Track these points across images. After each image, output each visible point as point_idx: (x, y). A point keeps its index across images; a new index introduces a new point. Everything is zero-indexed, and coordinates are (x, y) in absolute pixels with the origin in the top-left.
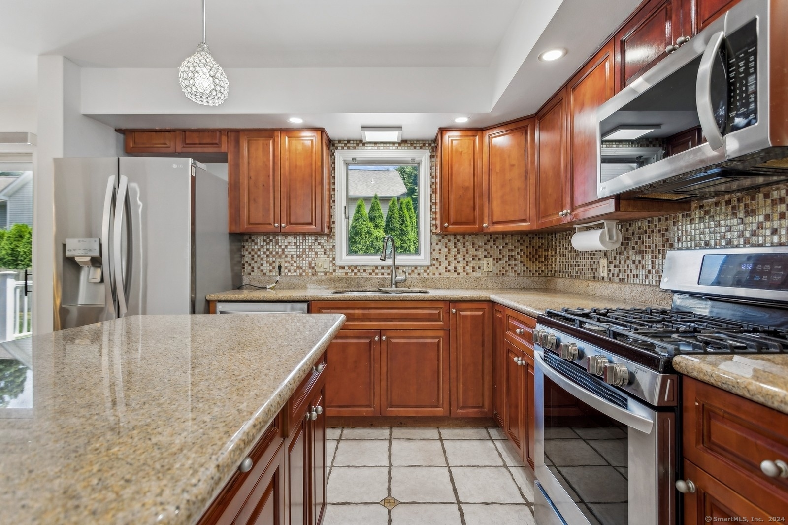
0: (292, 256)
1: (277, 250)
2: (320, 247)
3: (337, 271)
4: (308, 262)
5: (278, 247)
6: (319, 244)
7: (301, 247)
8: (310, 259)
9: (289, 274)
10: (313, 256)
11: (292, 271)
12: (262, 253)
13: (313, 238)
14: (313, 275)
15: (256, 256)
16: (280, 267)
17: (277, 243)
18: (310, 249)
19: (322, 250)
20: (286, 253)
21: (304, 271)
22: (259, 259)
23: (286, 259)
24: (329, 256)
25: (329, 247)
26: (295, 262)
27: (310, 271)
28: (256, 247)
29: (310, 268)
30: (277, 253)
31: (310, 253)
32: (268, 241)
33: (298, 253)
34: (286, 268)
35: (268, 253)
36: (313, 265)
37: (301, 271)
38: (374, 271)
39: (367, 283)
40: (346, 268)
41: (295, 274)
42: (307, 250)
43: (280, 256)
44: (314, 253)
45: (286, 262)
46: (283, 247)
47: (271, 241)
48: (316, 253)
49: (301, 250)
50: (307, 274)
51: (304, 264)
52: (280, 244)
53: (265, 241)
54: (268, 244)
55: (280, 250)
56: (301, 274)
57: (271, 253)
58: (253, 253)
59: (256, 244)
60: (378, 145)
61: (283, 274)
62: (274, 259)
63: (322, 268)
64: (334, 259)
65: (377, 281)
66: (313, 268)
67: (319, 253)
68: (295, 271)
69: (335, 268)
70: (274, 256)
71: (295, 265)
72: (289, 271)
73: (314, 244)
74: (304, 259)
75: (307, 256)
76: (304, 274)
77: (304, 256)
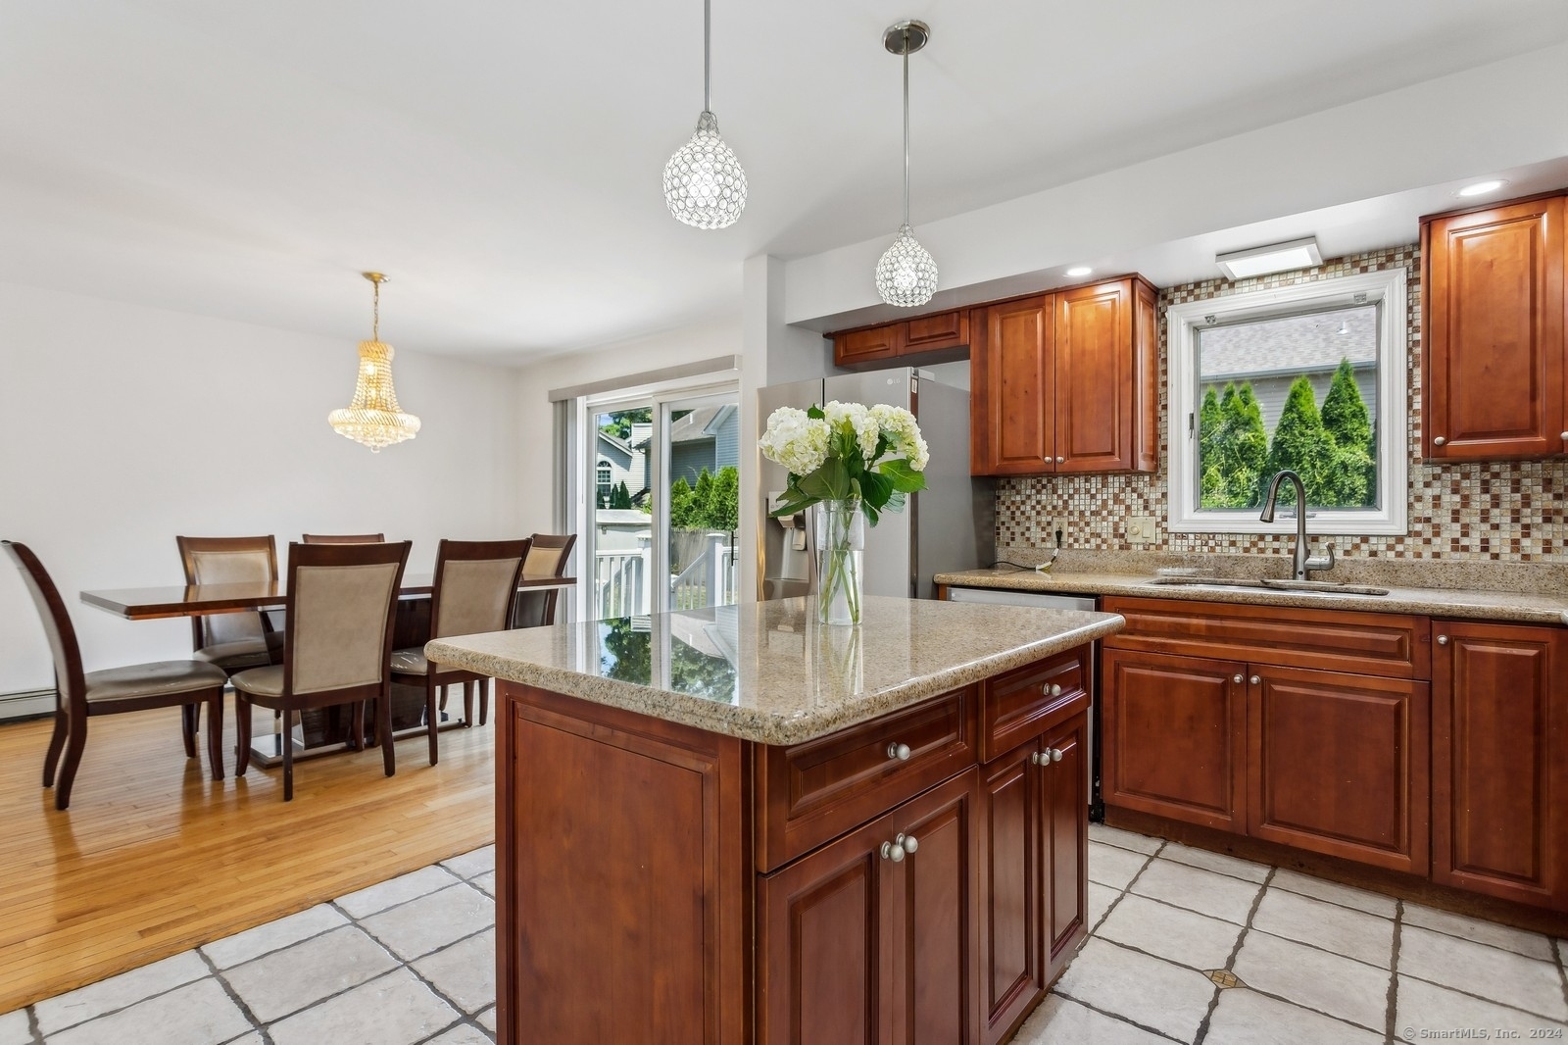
0: (1082, 513)
1: (1055, 503)
2: (1135, 496)
3: (1171, 542)
4: (1111, 524)
5: (1055, 496)
6: (1134, 490)
7: (1099, 496)
8: (1117, 519)
9: (1076, 546)
10: (1123, 513)
11: (1082, 541)
12: (1029, 508)
13: (1123, 479)
14: (1121, 547)
15: (1018, 513)
16: (1059, 534)
17: (1054, 491)
18: (1117, 500)
19: (1141, 501)
20: (1071, 508)
21: (1104, 541)
22: (1023, 519)
23: (1071, 519)
24: (1153, 513)
25: (1153, 495)
26: (1087, 524)
27: (1116, 541)
28: (1018, 498)
29: (1115, 536)
30: (1054, 508)
31: (1116, 507)
32: (1039, 486)
33: (1093, 508)
34: (1070, 535)
35: (1038, 507)
36: (1122, 531)
37: (1099, 541)
38: (1254, 544)
39: (1238, 568)
40: (1192, 536)
41: (1087, 546)
42: (1111, 502)
43: (1060, 514)
44: (1123, 507)
45: (1070, 524)
46: (1066, 497)
47: (1044, 487)
48: (1128, 508)
49: (1099, 503)
50: (1110, 547)
51: (1105, 528)
52: (1060, 492)
53: (1033, 487)
54: (1039, 492)
55: (1060, 502)
56: (1098, 547)
57: (1044, 508)
58: (1013, 508)
59: (1018, 493)
60: (1266, 280)
61: (1065, 546)
62: (1049, 518)
63: (1140, 535)
64: (1165, 519)
65: (1261, 565)
66: (1122, 536)
67: (1134, 507)
68: (1087, 541)
69: (1166, 536)
70: (1049, 513)
71: (1087, 529)
72: (1076, 540)
73: (1123, 491)
74: (1104, 519)
75: (1110, 513)
76: (1104, 547)
77: (1105, 513)
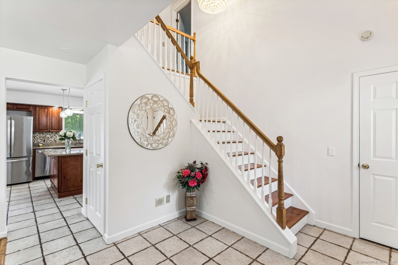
0: (48, 137)
1: (43, 136)
2: (57, 135)
5: (43, 135)
6: (57, 134)
7: (51, 135)
8: (54, 138)
9: (47, 142)
10: (55, 137)
11: (48, 141)
12: (38, 137)
14: (55, 142)
15: (36, 137)
16: (44, 141)
17: (43, 134)
18: (54, 135)
20: (46, 137)
21: (52, 141)
22: (37, 138)
23: (46, 138)
26: (49, 139)
28: (36, 135)
30: (43, 137)
31: (54, 136)
32: (40, 133)
33: (50, 137)
34: (46, 141)
35: (40, 137)
36: (55, 140)
37: (51, 141)
41: (49, 142)
43: (44, 138)
45: (46, 139)
46: (45, 135)
47: (41, 133)
48: (56, 137)
50: (53, 142)
51: (53, 140)
52: (44, 134)
53: (39, 133)
54: (40, 134)
55: (44, 136)
56: (51, 142)
57: (41, 137)
58: (35, 137)
59: (36, 134)
61: (45, 142)
62: (42, 138)
65: (75, 143)
68: (49, 141)
70: (42, 137)
71: (49, 140)
72: (47, 141)
73: (55, 134)
74: (52, 138)
75: (53, 137)
76: (52, 142)
77: (52, 137)
